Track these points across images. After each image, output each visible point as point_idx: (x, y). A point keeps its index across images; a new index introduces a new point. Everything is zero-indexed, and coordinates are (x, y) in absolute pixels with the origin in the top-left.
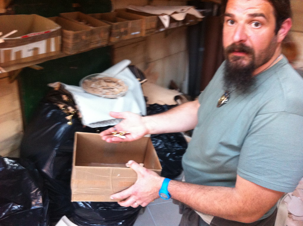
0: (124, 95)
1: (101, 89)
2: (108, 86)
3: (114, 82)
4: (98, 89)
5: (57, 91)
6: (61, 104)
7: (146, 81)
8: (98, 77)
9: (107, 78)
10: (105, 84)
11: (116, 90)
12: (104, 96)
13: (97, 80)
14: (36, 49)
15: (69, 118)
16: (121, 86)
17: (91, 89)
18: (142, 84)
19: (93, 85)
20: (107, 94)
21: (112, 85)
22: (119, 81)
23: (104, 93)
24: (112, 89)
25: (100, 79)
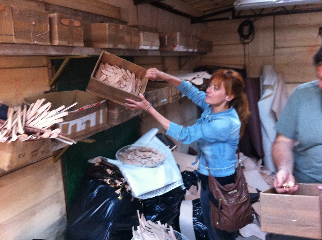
0: (162, 163)
1: (139, 159)
2: (144, 156)
3: (149, 151)
4: (136, 160)
5: (97, 167)
6: (107, 179)
7: (176, 148)
8: (130, 149)
9: (141, 149)
10: (141, 154)
11: (152, 158)
12: (145, 165)
13: (132, 151)
14: (88, 122)
15: (118, 192)
16: (156, 154)
17: (129, 161)
18: (172, 151)
19: (129, 156)
20: (146, 163)
21: (148, 154)
22: (153, 150)
23: (144, 163)
24: (150, 158)
25: (134, 150)
